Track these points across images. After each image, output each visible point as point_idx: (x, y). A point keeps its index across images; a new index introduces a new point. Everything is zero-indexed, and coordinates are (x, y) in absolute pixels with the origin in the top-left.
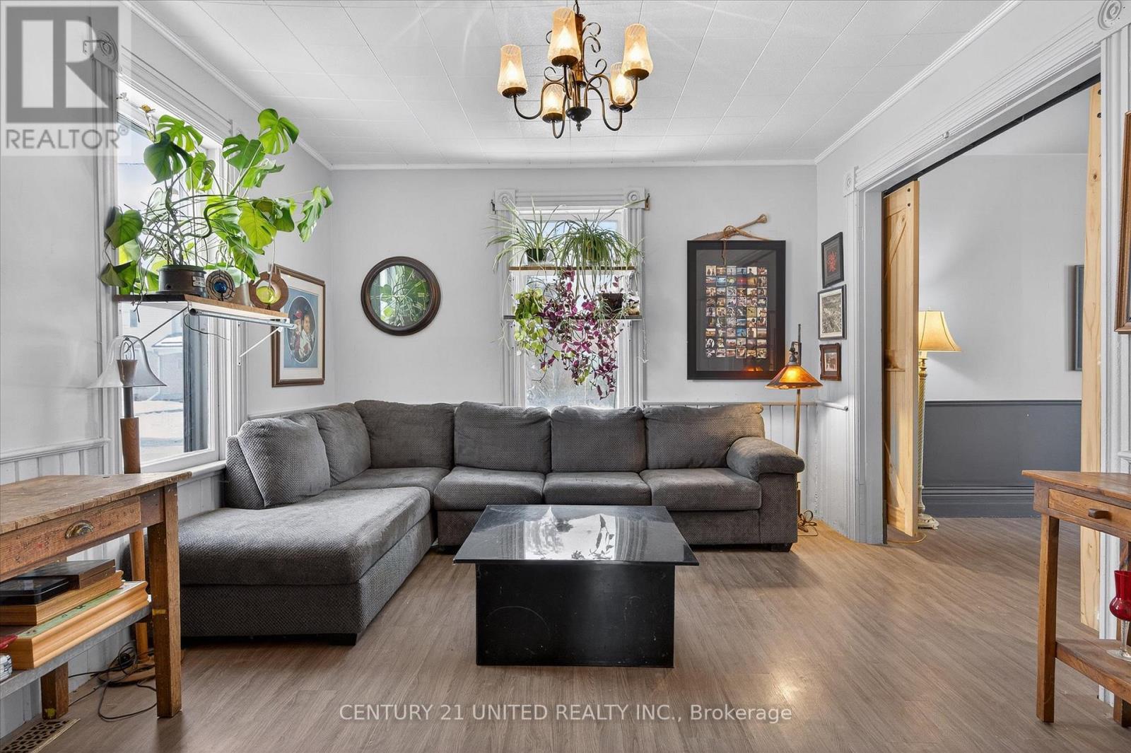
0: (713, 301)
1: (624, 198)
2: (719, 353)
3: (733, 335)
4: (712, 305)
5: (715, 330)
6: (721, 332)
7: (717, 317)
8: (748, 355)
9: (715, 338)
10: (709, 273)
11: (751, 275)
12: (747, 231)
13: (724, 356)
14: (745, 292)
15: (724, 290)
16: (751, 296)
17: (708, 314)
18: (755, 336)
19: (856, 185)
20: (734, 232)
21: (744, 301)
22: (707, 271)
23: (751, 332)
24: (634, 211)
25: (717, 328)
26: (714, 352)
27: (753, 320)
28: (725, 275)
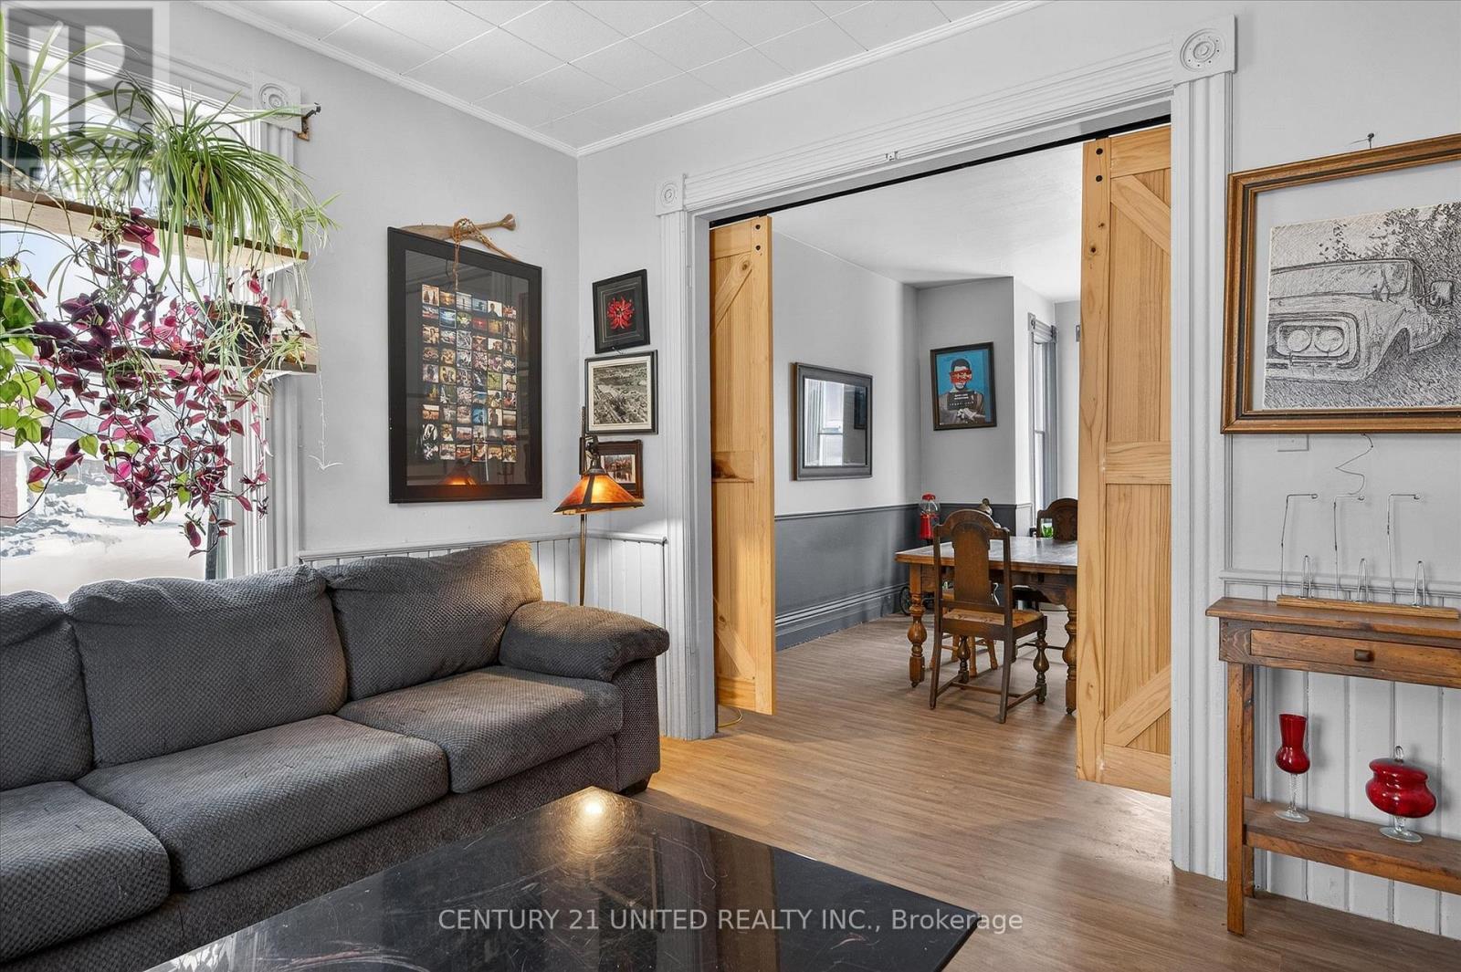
0: (433, 353)
1: (253, 93)
2: (444, 453)
3: (467, 419)
4: (431, 361)
5: (437, 408)
6: (448, 413)
7: (440, 385)
8: (490, 456)
9: (438, 422)
10: (427, 298)
11: (493, 316)
12: (487, 234)
13: (452, 458)
14: (486, 343)
15: (451, 335)
16: (494, 353)
17: (426, 377)
18: (500, 423)
19: (686, 202)
20: (470, 232)
21: (483, 360)
22: (424, 293)
23: (494, 416)
24: (274, 132)
25: (442, 406)
26: (436, 449)
27: (497, 396)
28: (453, 307)
